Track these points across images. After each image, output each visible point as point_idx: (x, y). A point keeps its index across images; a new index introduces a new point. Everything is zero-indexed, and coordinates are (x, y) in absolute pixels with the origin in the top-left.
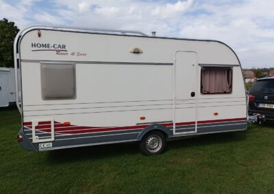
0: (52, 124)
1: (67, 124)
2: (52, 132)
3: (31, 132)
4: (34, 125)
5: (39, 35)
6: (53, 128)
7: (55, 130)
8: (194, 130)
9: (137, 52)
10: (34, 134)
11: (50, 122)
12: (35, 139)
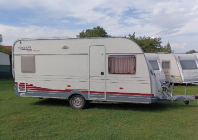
0: (25, 84)
1: (31, 85)
2: (25, 88)
3: (17, 87)
4: (19, 84)
5: (21, 43)
6: (25, 86)
7: (27, 87)
8: (104, 97)
9: (65, 48)
10: (18, 88)
11: (24, 83)
12: (19, 91)
